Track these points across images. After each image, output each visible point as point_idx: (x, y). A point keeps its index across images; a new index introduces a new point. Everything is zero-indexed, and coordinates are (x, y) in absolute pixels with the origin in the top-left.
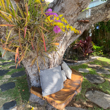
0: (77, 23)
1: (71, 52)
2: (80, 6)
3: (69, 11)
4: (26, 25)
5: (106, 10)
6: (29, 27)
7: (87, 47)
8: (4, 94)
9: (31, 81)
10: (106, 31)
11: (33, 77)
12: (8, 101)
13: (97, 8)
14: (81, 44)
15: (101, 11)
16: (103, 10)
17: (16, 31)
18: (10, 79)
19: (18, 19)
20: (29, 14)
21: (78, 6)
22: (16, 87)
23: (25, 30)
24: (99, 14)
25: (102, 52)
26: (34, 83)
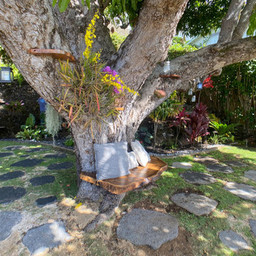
0: (159, 79)
1: (164, 134)
2: (149, 60)
3: (135, 66)
4: (81, 84)
5: (210, 58)
6: (84, 87)
7: (197, 124)
8: (36, 189)
9: (82, 165)
10: (242, 93)
11: (85, 157)
12: (43, 197)
13: (196, 54)
14: (182, 118)
15: (202, 59)
16: (206, 57)
17: (72, 90)
18: (45, 171)
19: (74, 80)
20: (84, 75)
21: (146, 60)
22: (57, 181)
23: (80, 89)
24: (199, 64)
25: (233, 137)
26: (87, 167)
